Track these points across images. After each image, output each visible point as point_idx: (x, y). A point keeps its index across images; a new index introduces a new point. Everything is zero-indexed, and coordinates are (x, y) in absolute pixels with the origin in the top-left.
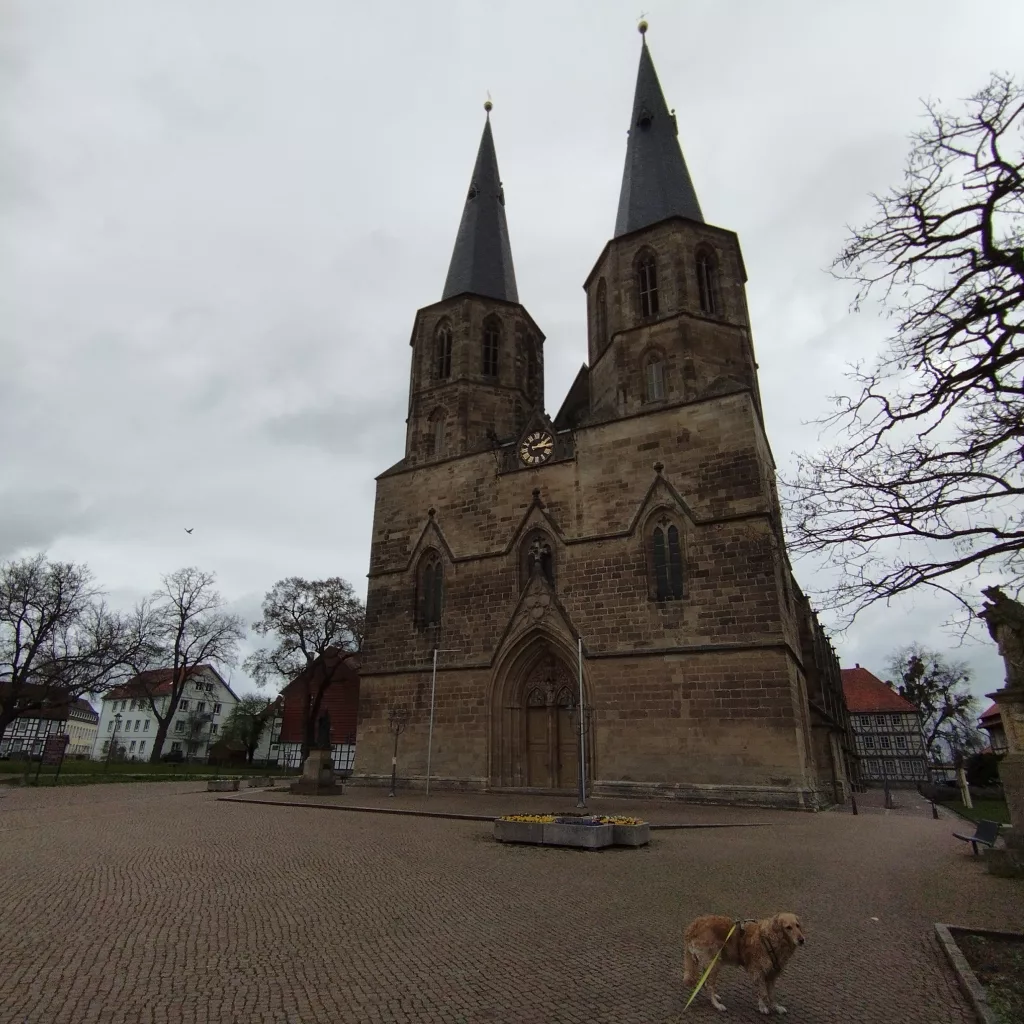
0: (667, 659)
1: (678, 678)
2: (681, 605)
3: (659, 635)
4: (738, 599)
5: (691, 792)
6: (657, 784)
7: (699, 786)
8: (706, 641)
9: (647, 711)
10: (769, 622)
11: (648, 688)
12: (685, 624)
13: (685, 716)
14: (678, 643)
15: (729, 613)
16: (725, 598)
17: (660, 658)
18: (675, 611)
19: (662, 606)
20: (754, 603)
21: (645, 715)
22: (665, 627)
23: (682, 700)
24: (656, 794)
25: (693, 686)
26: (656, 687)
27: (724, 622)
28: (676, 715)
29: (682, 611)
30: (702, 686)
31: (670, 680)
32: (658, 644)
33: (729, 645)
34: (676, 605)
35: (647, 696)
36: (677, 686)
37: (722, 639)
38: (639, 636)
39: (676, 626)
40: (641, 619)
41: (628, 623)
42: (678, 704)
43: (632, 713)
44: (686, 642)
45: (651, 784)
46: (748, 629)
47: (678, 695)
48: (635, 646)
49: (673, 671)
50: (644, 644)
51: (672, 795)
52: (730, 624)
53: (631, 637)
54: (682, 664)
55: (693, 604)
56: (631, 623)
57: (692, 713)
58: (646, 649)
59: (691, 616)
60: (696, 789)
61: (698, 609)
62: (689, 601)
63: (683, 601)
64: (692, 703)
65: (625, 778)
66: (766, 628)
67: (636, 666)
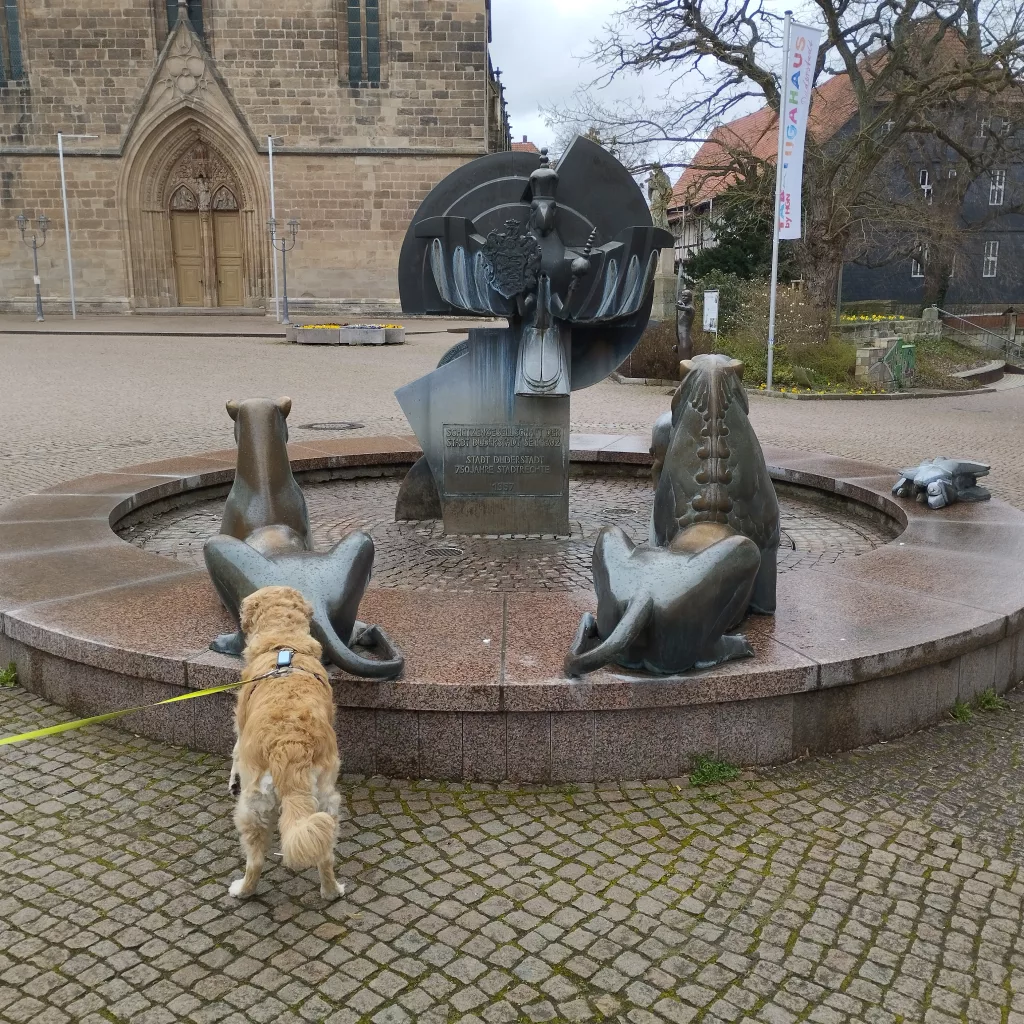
0: (360, 161)
1: (370, 185)
2: (378, 96)
3: (351, 131)
4: (443, 95)
5: (377, 306)
6: (342, 300)
7: (386, 300)
8: (404, 143)
9: (332, 221)
10: (472, 126)
11: (334, 194)
12: (382, 120)
13: (375, 227)
14: (373, 143)
15: (431, 111)
16: (429, 91)
17: (352, 159)
18: (371, 103)
19: (356, 95)
20: (459, 102)
21: (332, 226)
22: (360, 121)
23: (374, 210)
24: (341, 310)
25: (385, 194)
26: (345, 194)
27: (425, 122)
28: (366, 226)
29: (379, 103)
30: (396, 195)
31: (360, 186)
32: (348, 143)
33: (428, 150)
34: (374, 95)
35: (333, 204)
36: (368, 194)
37: (423, 142)
38: (325, 130)
39: (372, 123)
40: (328, 109)
41: (312, 112)
42: (368, 215)
43: (315, 223)
44: (382, 142)
45: (334, 300)
46: (449, 133)
47: (369, 204)
48: (322, 142)
49: (365, 176)
50: (332, 140)
51: (357, 310)
52: (432, 125)
53: (317, 130)
54: (374, 169)
55: (392, 95)
56: (316, 113)
57: (384, 225)
58: (334, 147)
59: (390, 109)
60: (382, 304)
61: (398, 103)
62: (388, 91)
63: (380, 90)
64: (384, 213)
65: (305, 294)
66: (468, 133)
67: (321, 168)
